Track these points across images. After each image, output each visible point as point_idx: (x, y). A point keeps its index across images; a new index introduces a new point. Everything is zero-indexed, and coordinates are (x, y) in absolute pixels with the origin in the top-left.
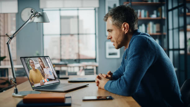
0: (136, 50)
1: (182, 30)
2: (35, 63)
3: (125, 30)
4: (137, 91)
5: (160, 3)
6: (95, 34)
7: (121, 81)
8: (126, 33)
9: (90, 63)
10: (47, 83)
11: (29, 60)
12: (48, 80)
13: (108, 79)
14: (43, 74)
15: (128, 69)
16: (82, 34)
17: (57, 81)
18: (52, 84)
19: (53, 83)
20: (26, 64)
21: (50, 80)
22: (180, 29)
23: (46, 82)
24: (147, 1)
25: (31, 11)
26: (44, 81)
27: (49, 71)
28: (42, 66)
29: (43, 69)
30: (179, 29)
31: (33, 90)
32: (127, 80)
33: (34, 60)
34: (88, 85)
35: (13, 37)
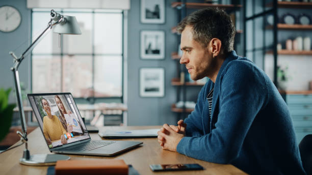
0: (235, 85)
1: (269, 53)
2: (50, 104)
3: (213, 51)
4: (238, 155)
5: (232, 6)
6: (123, 55)
7: (212, 138)
8: (215, 57)
9: (113, 105)
10: (72, 140)
11: (41, 100)
12: (72, 135)
13: (182, 135)
14: (64, 123)
15: (224, 117)
16: (101, 55)
17: (86, 137)
18: (79, 142)
19: (80, 139)
20: (37, 106)
21: (75, 134)
22: (267, 50)
23: (70, 138)
24: (211, 2)
25: (52, 13)
26: (66, 136)
27: (74, 120)
28: (62, 110)
29: (63, 116)
30: (265, 50)
31: (51, 153)
32: (225, 136)
33: (49, 100)
34: (142, 143)
35: (23, 58)
